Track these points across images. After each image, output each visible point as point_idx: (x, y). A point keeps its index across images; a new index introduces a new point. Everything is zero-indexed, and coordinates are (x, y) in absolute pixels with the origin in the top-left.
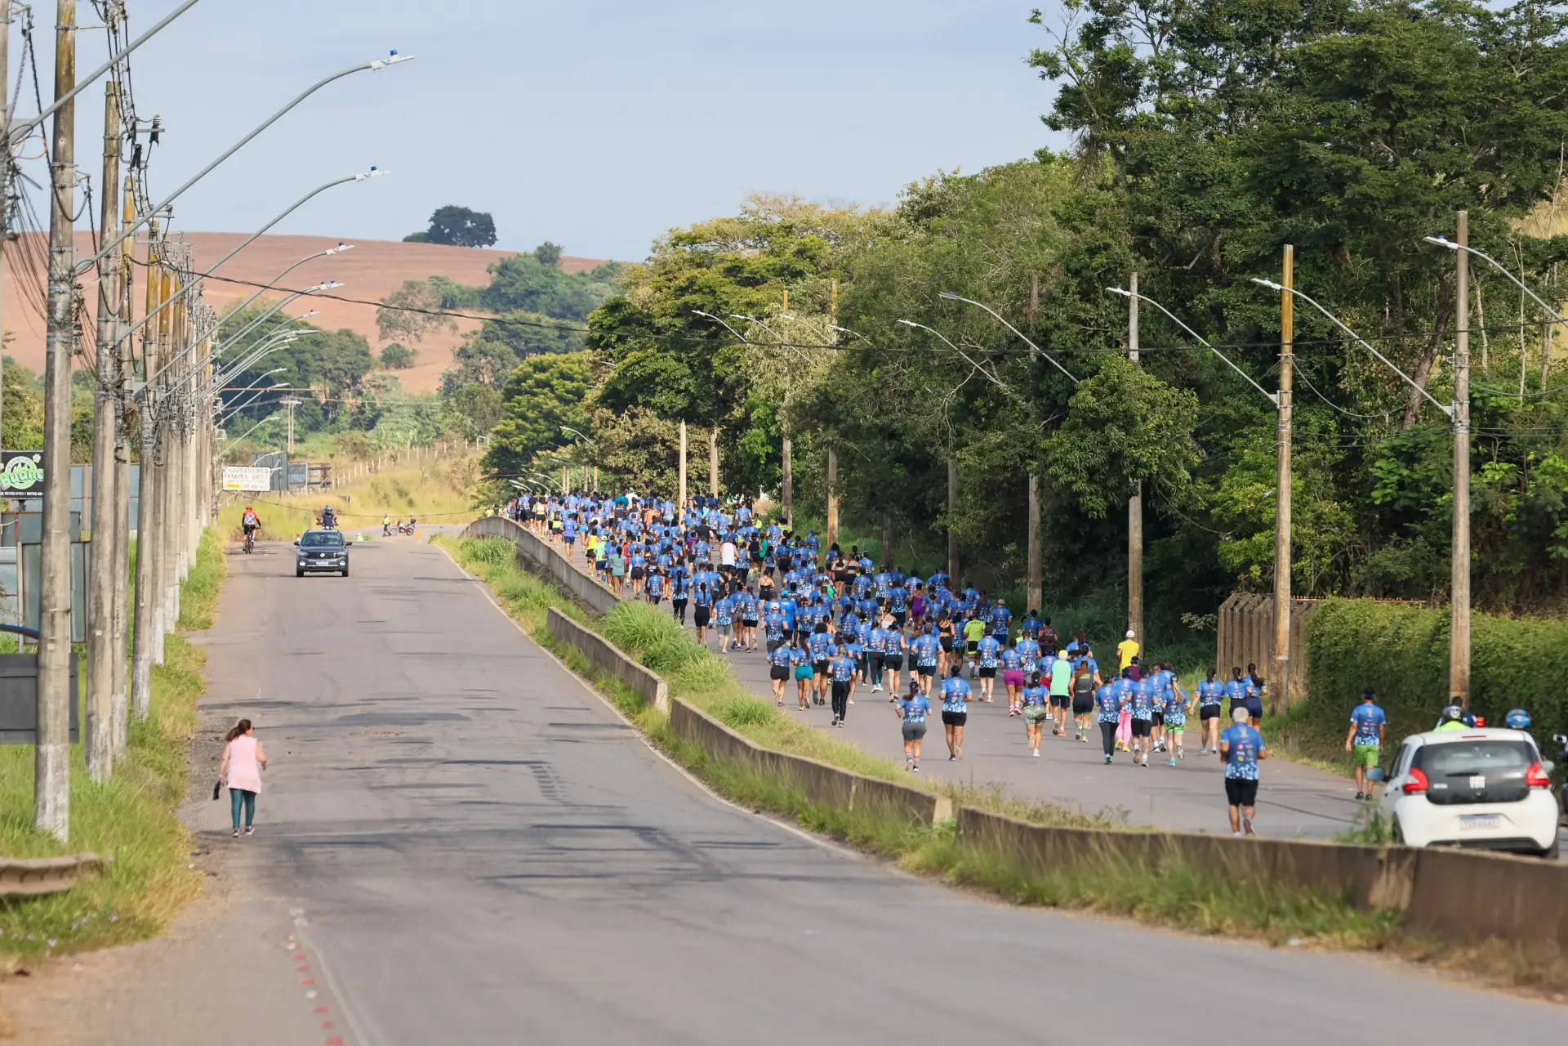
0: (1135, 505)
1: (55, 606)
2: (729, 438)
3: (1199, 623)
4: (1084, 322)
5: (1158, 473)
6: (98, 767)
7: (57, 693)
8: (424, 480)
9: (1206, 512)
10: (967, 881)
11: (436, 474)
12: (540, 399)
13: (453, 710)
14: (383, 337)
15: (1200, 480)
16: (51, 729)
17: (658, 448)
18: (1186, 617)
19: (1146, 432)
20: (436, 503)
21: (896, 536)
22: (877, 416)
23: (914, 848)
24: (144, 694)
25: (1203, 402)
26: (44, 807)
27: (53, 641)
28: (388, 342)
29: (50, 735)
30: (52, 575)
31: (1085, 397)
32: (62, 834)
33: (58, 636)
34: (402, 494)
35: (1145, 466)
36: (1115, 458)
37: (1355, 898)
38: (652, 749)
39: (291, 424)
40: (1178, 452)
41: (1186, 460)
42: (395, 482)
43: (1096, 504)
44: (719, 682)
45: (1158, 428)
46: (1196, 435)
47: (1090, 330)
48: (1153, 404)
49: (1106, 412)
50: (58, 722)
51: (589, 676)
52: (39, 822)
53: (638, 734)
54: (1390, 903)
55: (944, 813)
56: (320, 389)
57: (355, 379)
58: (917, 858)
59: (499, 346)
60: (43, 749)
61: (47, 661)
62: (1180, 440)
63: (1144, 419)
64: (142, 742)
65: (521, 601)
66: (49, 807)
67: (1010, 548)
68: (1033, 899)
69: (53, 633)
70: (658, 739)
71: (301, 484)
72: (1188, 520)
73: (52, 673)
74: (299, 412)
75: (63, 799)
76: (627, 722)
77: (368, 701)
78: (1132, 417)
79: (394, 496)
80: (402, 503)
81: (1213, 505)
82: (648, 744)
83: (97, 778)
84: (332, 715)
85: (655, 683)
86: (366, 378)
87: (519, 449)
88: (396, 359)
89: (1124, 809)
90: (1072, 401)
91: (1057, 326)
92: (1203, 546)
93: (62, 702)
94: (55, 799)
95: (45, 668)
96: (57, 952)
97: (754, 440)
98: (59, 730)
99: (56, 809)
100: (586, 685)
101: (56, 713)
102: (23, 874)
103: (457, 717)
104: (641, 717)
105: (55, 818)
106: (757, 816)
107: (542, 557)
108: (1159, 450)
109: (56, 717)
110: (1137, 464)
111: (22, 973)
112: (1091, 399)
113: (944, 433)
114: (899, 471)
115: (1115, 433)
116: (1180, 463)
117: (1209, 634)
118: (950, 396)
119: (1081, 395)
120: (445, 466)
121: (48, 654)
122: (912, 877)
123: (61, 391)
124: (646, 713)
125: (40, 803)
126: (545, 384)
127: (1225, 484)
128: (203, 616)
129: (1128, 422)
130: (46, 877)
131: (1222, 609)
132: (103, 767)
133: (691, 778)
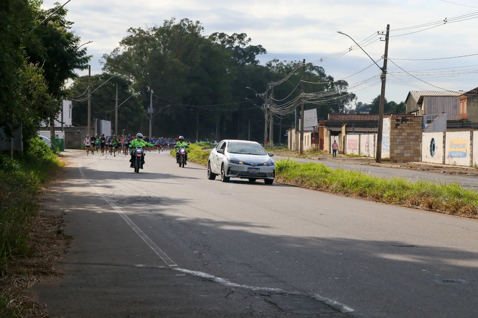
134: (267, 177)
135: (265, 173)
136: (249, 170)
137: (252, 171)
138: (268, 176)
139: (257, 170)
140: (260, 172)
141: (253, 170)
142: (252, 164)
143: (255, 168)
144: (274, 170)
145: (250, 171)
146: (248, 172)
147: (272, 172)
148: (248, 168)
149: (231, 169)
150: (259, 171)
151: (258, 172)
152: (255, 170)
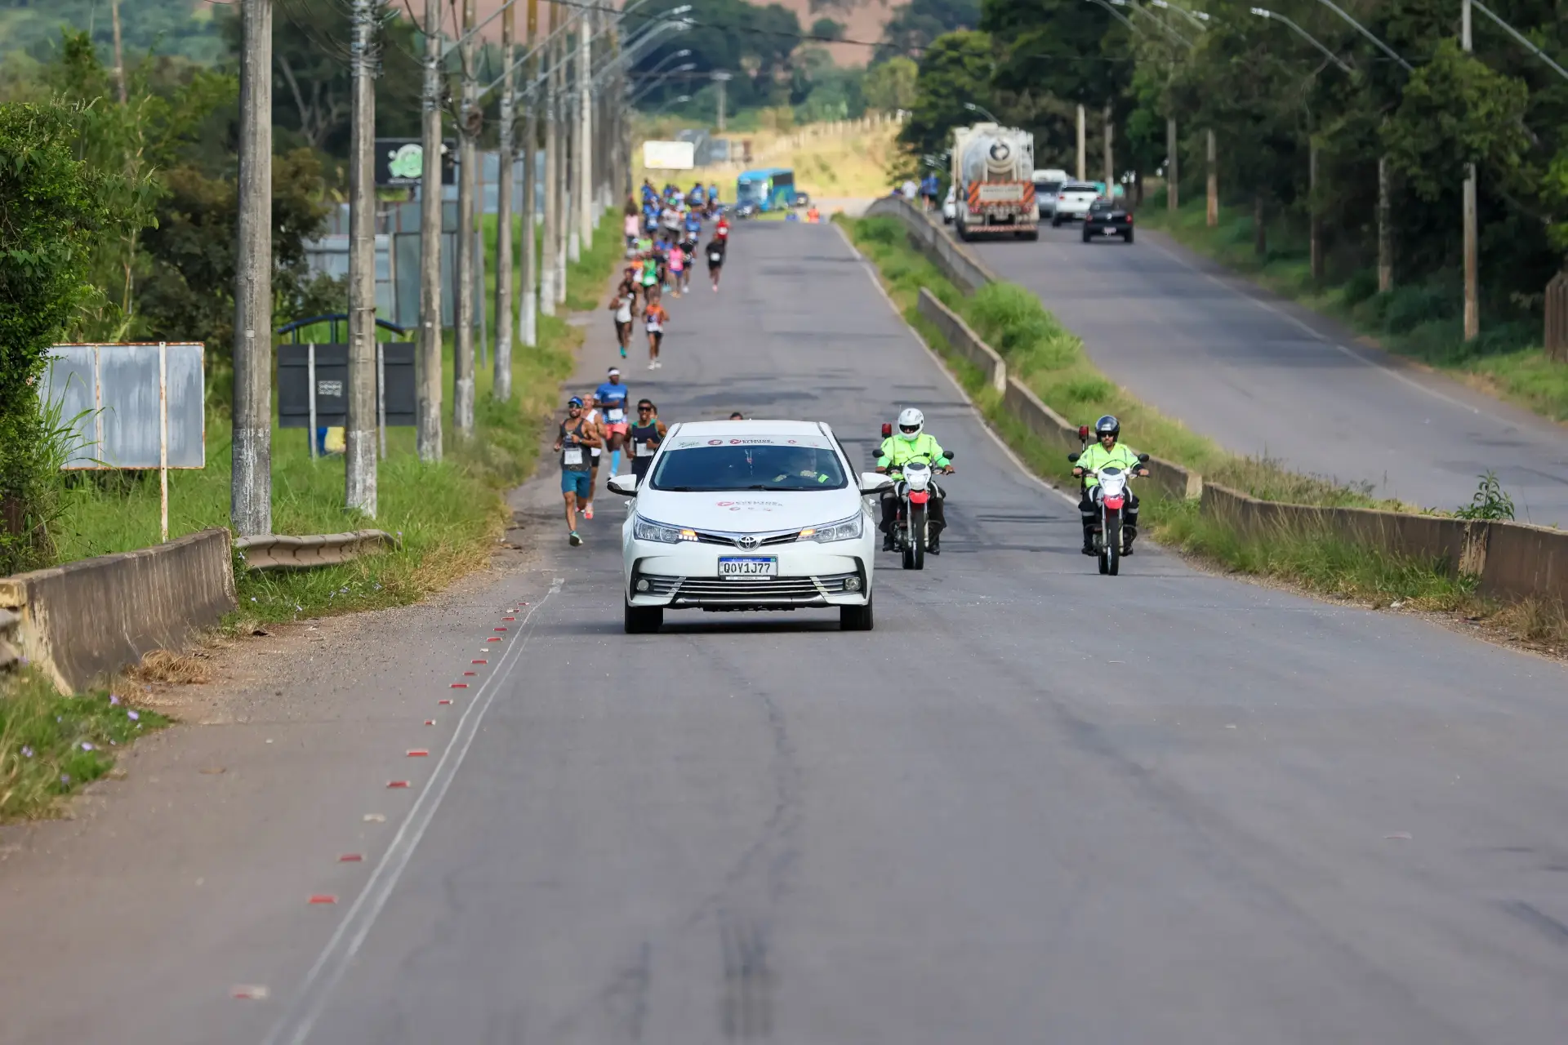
0: (1469, 188)
1: (362, 306)
2: (1119, 119)
3: (1526, 302)
4: (1421, 13)
5: (1489, 158)
6: (430, 448)
7: (364, 384)
8: (845, 155)
9: (1536, 195)
10: (1198, 551)
11: (858, 149)
12: (951, 76)
13: (803, 389)
14: (813, 10)
15: (1529, 164)
16: (360, 416)
17: (1058, 126)
18: (1514, 296)
19: (1478, 119)
20: (858, 178)
21: (1268, 216)
22: (1237, 100)
23: (1164, 522)
24: (506, 376)
25: (1533, 88)
26: (354, 487)
27: (360, 337)
28: (818, 16)
29: (359, 422)
30: (359, 277)
31: (1418, 85)
32: (371, 511)
33: (365, 332)
34: (824, 168)
35: (1477, 151)
36: (1447, 145)
37: (1447, 567)
38: (985, 426)
39: (722, 98)
40: (1510, 138)
41: (1516, 144)
42: (817, 157)
43: (1429, 189)
44: (1070, 360)
45: (1489, 115)
46: (1527, 120)
47: (1425, 20)
48: (1483, 93)
49: (1437, 99)
50: (366, 410)
51: (943, 355)
52: (350, 502)
53: (974, 411)
54: (1471, 570)
55: (1194, 489)
56: (751, 65)
57: (786, 53)
58: (1166, 530)
59: (927, 19)
60: (353, 434)
61: (356, 355)
62: (1512, 126)
63: (1476, 106)
64: (499, 422)
65: (899, 281)
66: (359, 487)
67: (1365, 228)
68: (1243, 568)
69: (360, 330)
70: (991, 417)
71: (723, 160)
72: (1516, 204)
73: (360, 366)
74: (729, 85)
75: (372, 481)
76: (968, 400)
77: (726, 381)
78: (1464, 104)
79: (816, 171)
80: (824, 178)
81: (1542, 188)
82: (982, 423)
83: (429, 458)
84: (689, 395)
85: (994, 363)
86: (797, 51)
87: (931, 126)
88: (827, 33)
89: (1369, 484)
90: (1405, 89)
91: (1393, 18)
92: (1532, 230)
93: (369, 392)
94: (364, 481)
95: (353, 361)
96: (304, 616)
97: (1137, 119)
98: (367, 418)
99: (365, 489)
100: (941, 365)
101: (364, 401)
102: (295, 549)
103: (807, 396)
104: (980, 396)
105: (365, 498)
106: (1056, 491)
107: (929, 237)
108: (1491, 136)
109: (364, 406)
110: (1469, 150)
111: (257, 633)
112: (1425, 89)
113: (1303, 116)
114: (1265, 152)
115: (1447, 120)
116: (1511, 148)
117: (1537, 311)
118: (1309, 82)
119: (1414, 83)
120: (867, 141)
121: (356, 349)
122: (1159, 548)
123: (365, 111)
124: (985, 390)
125: (351, 484)
126: (957, 61)
127: (1553, 168)
128: (590, 297)
129: (1460, 109)
130: (321, 551)
131: (1548, 288)
132: (434, 449)
133: (1011, 455)
134: (818, 593)
135: (808, 578)
136: (722, 569)
137: (736, 574)
138: (819, 589)
139: (765, 567)
140: (780, 574)
141: (744, 569)
142: (736, 539)
143: (754, 558)
144: (858, 561)
145: (731, 573)
146: (720, 578)
147: (852, 567)
148: (721, 559)
149: (645, 568)
150: (772, 572)
151: (771, 576)
152: (751, 566)
